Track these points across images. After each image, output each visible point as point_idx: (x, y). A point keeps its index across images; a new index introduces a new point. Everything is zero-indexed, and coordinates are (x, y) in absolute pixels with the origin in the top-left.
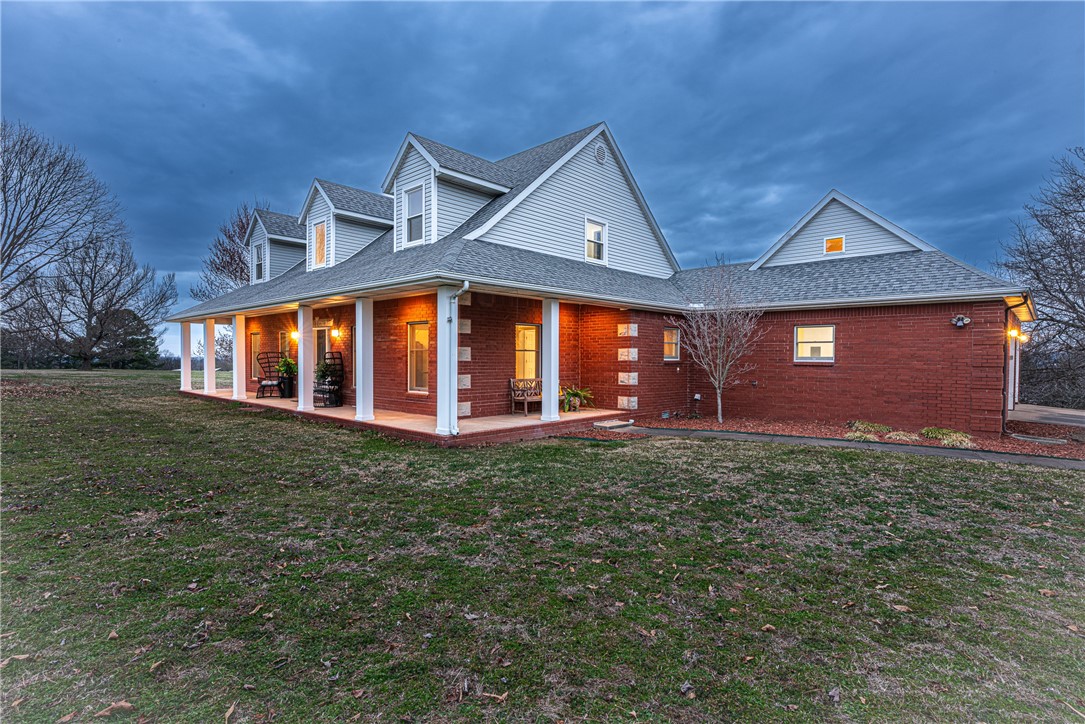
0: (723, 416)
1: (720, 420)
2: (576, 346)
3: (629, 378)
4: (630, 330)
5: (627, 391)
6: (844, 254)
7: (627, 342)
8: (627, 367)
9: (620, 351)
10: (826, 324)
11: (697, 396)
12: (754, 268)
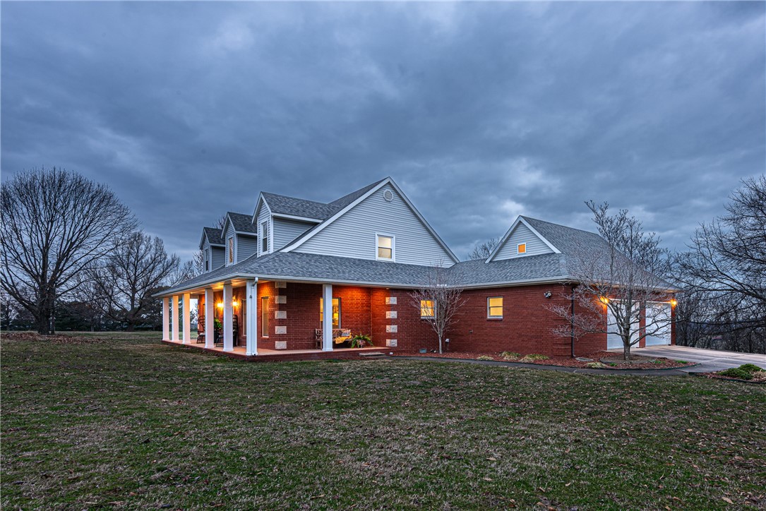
0: (442, 349)
1: (441, 352)
2: (368, 311)
3: (391, 329)
4: (392, 300)
5: (391, 336)
6: (525, 254)
7: (391, 307)
8: (391, 322)
9: (387, 312)
10: (499, 296)
11: (447, 340)
12: (487, 262)
